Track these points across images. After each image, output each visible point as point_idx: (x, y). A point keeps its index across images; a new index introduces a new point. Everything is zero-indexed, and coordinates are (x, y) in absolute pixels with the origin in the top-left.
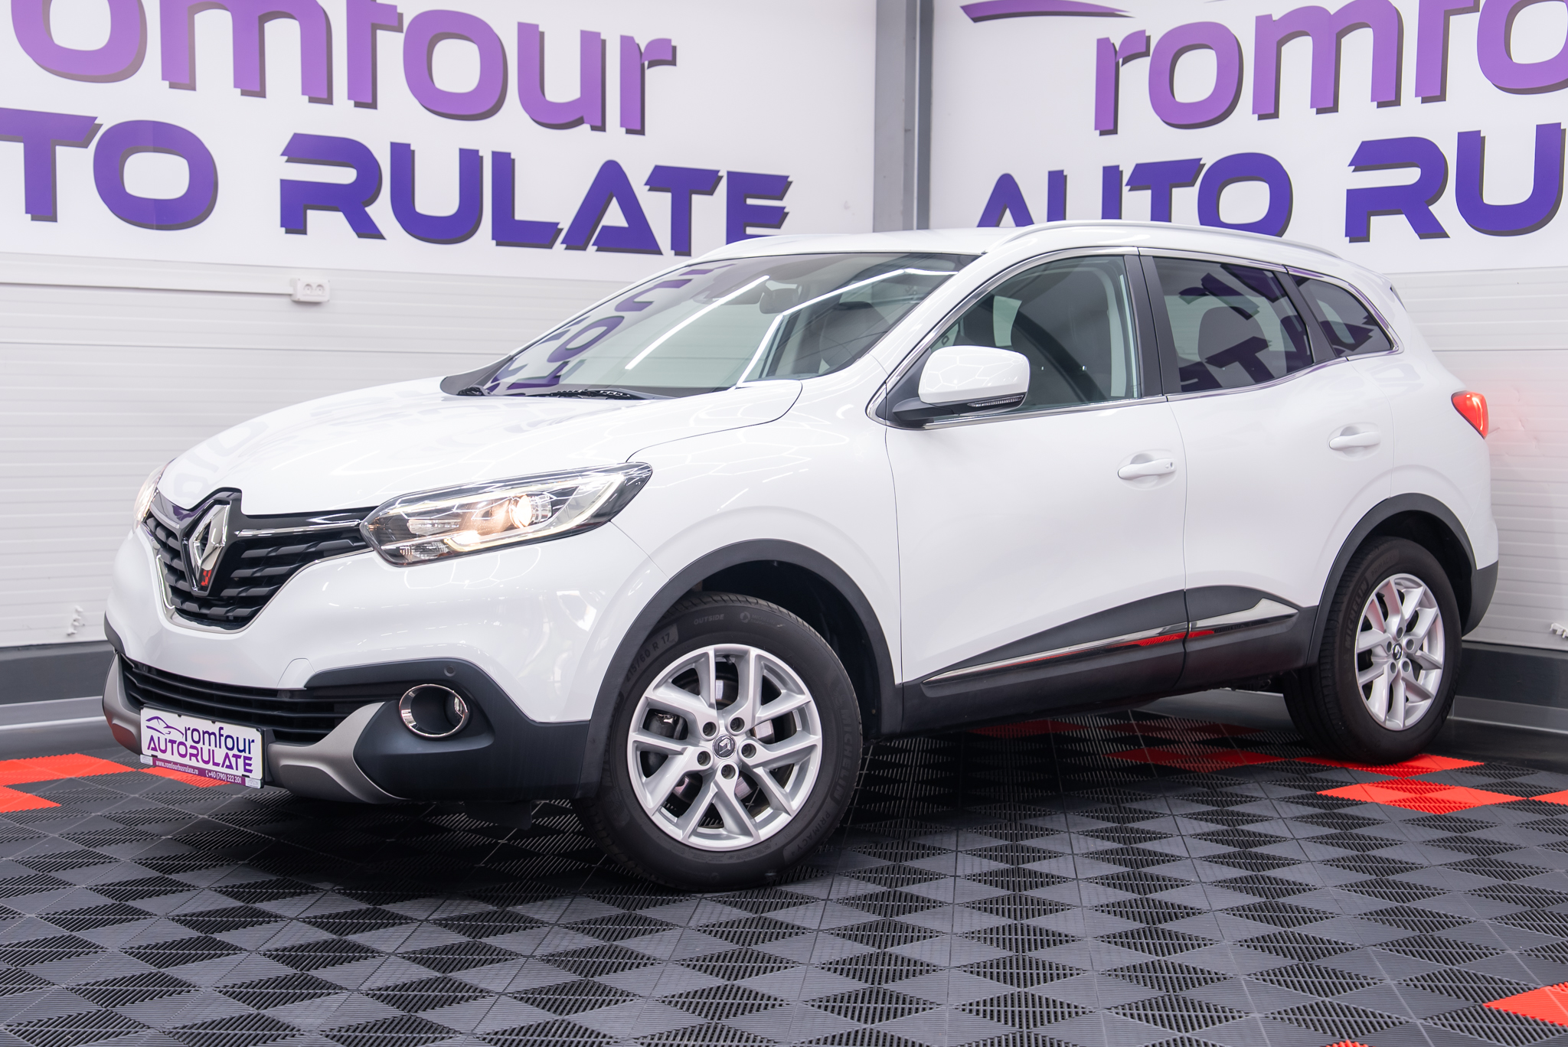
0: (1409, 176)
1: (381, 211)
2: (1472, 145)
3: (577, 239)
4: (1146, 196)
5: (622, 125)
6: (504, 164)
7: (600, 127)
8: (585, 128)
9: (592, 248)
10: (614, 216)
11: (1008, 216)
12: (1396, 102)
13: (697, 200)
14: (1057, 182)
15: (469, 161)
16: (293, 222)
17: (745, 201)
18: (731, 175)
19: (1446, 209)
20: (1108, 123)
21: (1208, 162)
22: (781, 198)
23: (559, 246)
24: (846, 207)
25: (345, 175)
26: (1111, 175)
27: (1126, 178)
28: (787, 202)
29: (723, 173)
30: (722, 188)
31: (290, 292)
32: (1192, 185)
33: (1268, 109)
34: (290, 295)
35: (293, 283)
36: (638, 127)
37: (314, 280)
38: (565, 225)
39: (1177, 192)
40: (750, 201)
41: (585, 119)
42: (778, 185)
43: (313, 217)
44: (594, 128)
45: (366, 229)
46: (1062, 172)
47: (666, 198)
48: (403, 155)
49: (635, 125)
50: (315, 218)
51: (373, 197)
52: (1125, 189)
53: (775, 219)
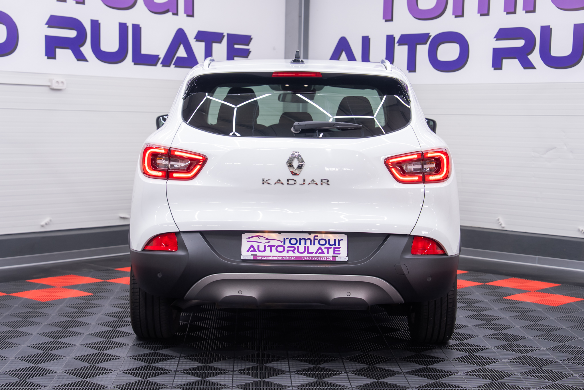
0: (519, 43)
1: (87, 49)
2: (546, 31)
3: (166, 63)
4: (405, 48)
5: (185, 13)
6: (137, 29)
7: (176, 14)
8: (170, 14)
9: (172, 66)
10: (181, 53)
11: (344, 55)
12: (514, 12)
13: (215, 45)
14: (366, 41)
15: (123, 27)
16: (50, 54)
17: (234, 46)
18: (228, 35)
19: (535, 57)
20: (389, 16)
21: (433, 35)
22: (248, 45)
23: (159, 65)
24: (274, 49)
25: (72, 34)
26: (390, 39)
27: (396, 40)
28: (251, 47)
29: (225, 34)
30: (225, 41)
31: (49, 84)
32: (426, 44)
33: (459, 13)
34: (49, 86)
35: (51, 81)
36: (191, 14)
37: (60, 79)
38: (162, 56)
39: (419, 47)
40: (236, 46)
41: (170, 10)
42: (247, 39)
43: (59, 51)
44: (174, 14)
45: (80, 57)
46: (368, 37)
47: (202, 45)
48: (96, 25)
49: (190, 13)
50: (59, 52)
51: (83, 43)
52: (396, 45)
53: (245, 54)
